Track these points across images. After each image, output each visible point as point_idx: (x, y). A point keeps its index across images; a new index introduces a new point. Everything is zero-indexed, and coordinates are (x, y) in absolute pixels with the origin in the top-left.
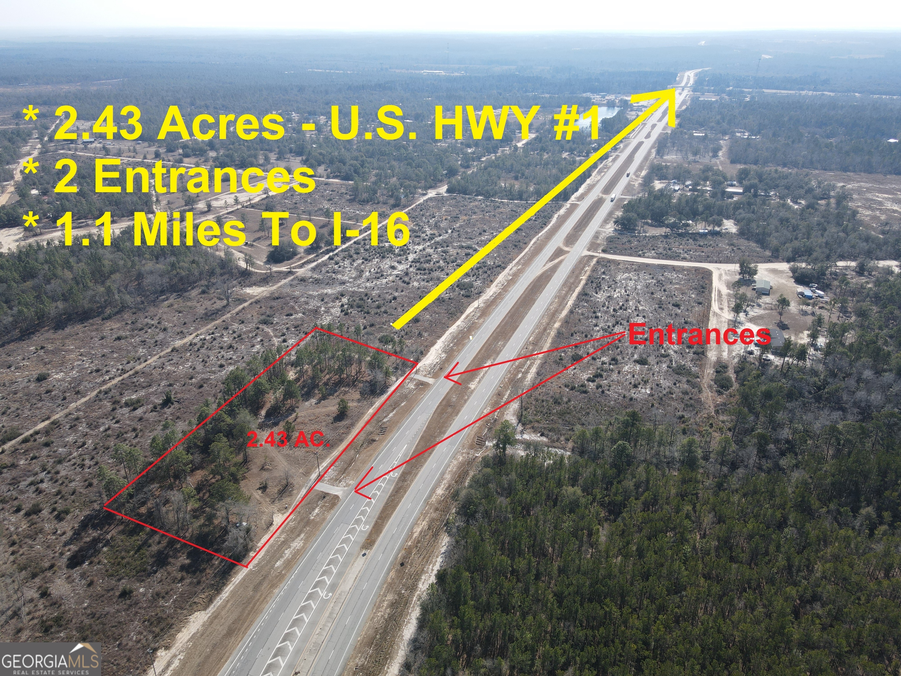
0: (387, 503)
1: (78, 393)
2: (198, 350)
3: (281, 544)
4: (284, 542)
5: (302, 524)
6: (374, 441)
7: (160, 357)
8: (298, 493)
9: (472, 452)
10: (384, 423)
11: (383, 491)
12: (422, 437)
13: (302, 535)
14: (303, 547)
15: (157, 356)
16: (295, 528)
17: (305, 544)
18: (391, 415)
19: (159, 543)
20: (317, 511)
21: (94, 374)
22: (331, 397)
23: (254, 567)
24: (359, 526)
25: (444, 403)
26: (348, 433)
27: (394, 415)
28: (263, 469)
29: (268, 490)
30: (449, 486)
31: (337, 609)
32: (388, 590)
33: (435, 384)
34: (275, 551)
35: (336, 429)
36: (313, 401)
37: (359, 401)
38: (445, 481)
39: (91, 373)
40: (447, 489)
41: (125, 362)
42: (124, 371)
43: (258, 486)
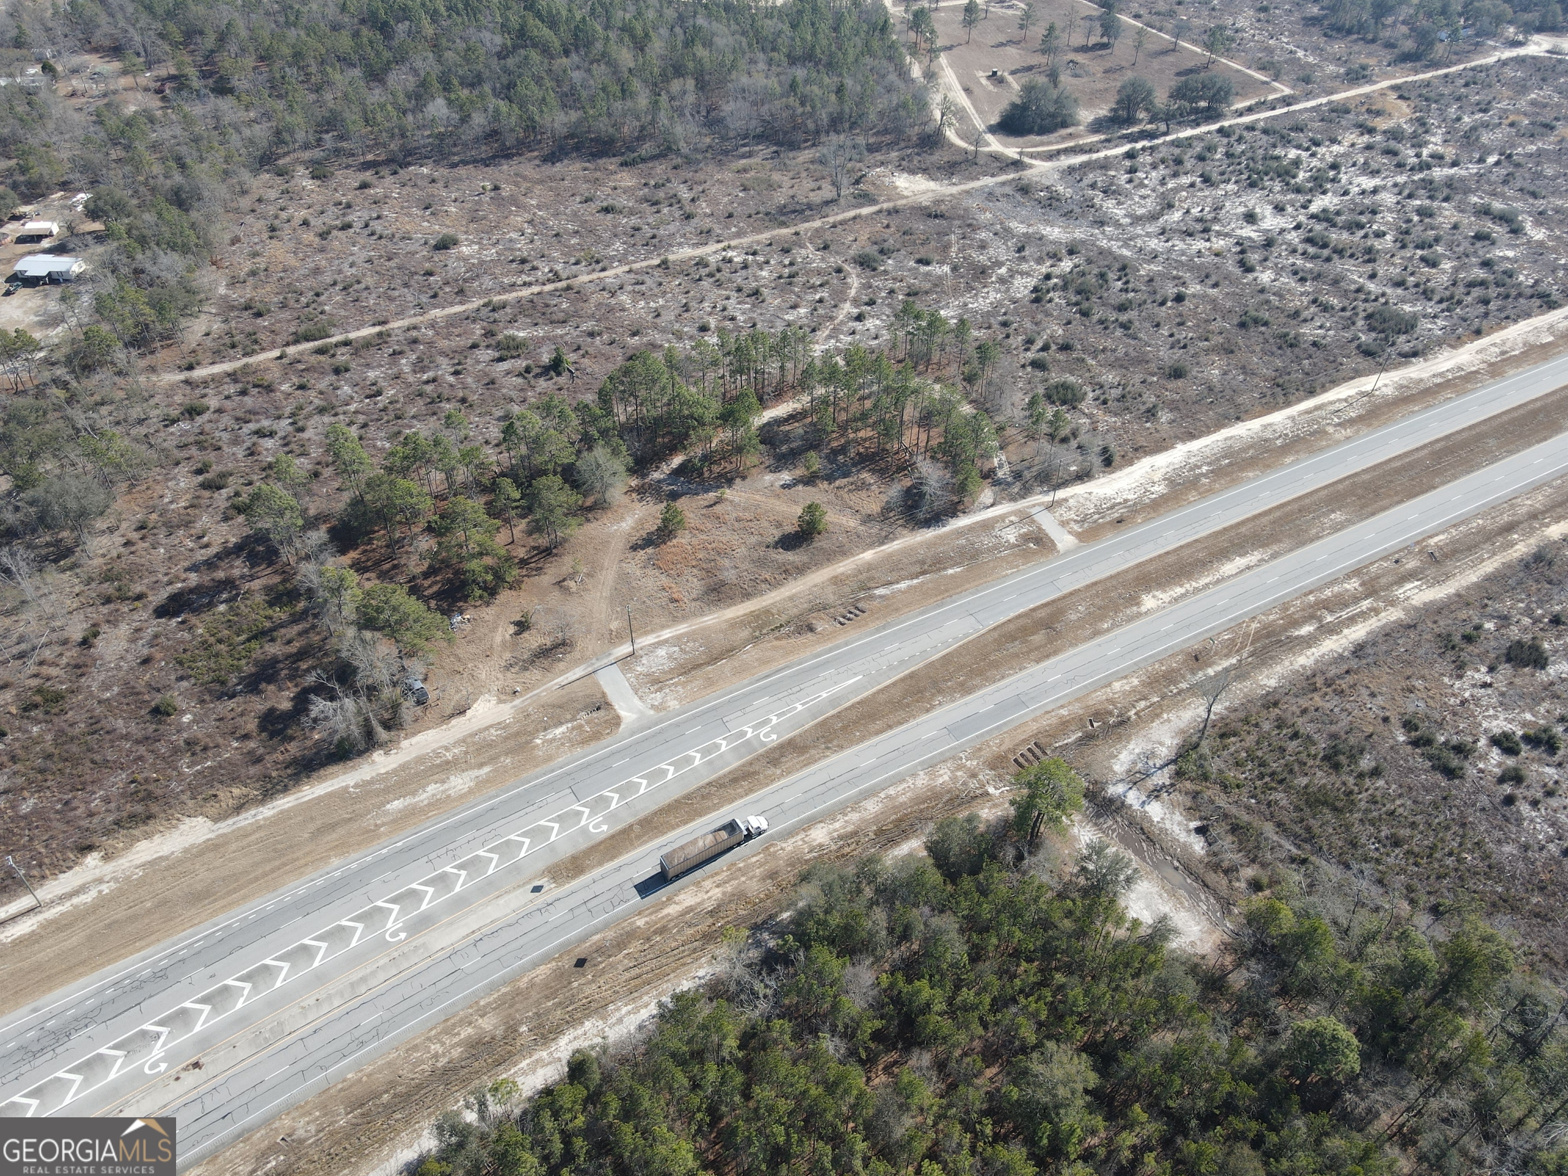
0: (688, 797)
1: (461, 292)
2: (700, 280)
3: (440, 766)
4: (448, 762)
5: (512, 743)
6: (811, 629)
7: (630, 271)
8: (563, 673)
9: (986, 774)
10: (872, 597)
11: (710, 762)
12: (911, 676)
13: (486, 769)
14: (462, 797)
15: (626, 268)
16: (491, 745)
17: (471, 791)
18: (903, 585)
19: (289, 642)
20: (559, 731)
21: (514, 265)
22: (824, 485)
23: (356, 786)
24: (593, 813)
25: (1042, 614)
26: (774, 585)
27: (910, 588)
28: (559, 583)
29: (526, 635)
30: (855, 833)
31: (382, 976)
32: (500, 1004)
33: (1068, 553)
34: (417, 774)
35: (761, 563)
36: (786, 477)
37: (868, 519)
38: (854, 817)
39: (512, 261)
40: (841, 838)
41: (573, 260)
42: (557, 277)
43: (518, 618)
